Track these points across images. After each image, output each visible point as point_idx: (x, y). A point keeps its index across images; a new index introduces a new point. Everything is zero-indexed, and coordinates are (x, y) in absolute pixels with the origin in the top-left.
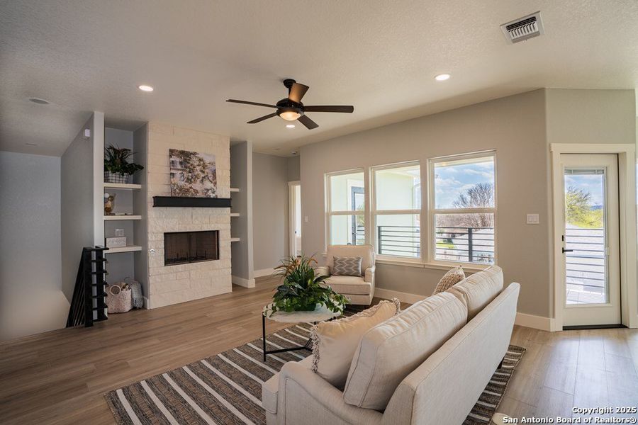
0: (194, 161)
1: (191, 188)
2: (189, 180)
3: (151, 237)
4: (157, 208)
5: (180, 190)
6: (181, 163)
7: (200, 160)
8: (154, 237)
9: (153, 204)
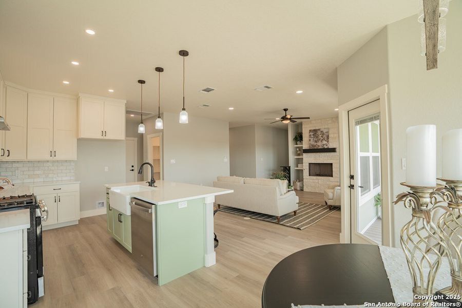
0: (319, 133)
1: (317, 145)
5: (313, 146)
6: (313, 135)
7: (322, 132)
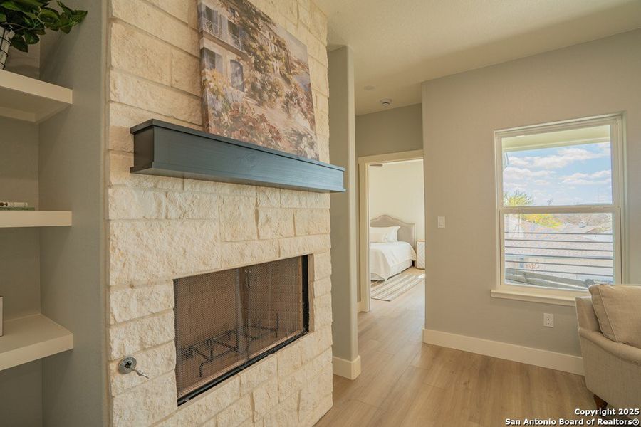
1: (263, 118)
2: (255, 92)
3: (120, 305)
4: (147, 181)
5: (234, 118)
8: (134, 304)
9: (130, 160)
